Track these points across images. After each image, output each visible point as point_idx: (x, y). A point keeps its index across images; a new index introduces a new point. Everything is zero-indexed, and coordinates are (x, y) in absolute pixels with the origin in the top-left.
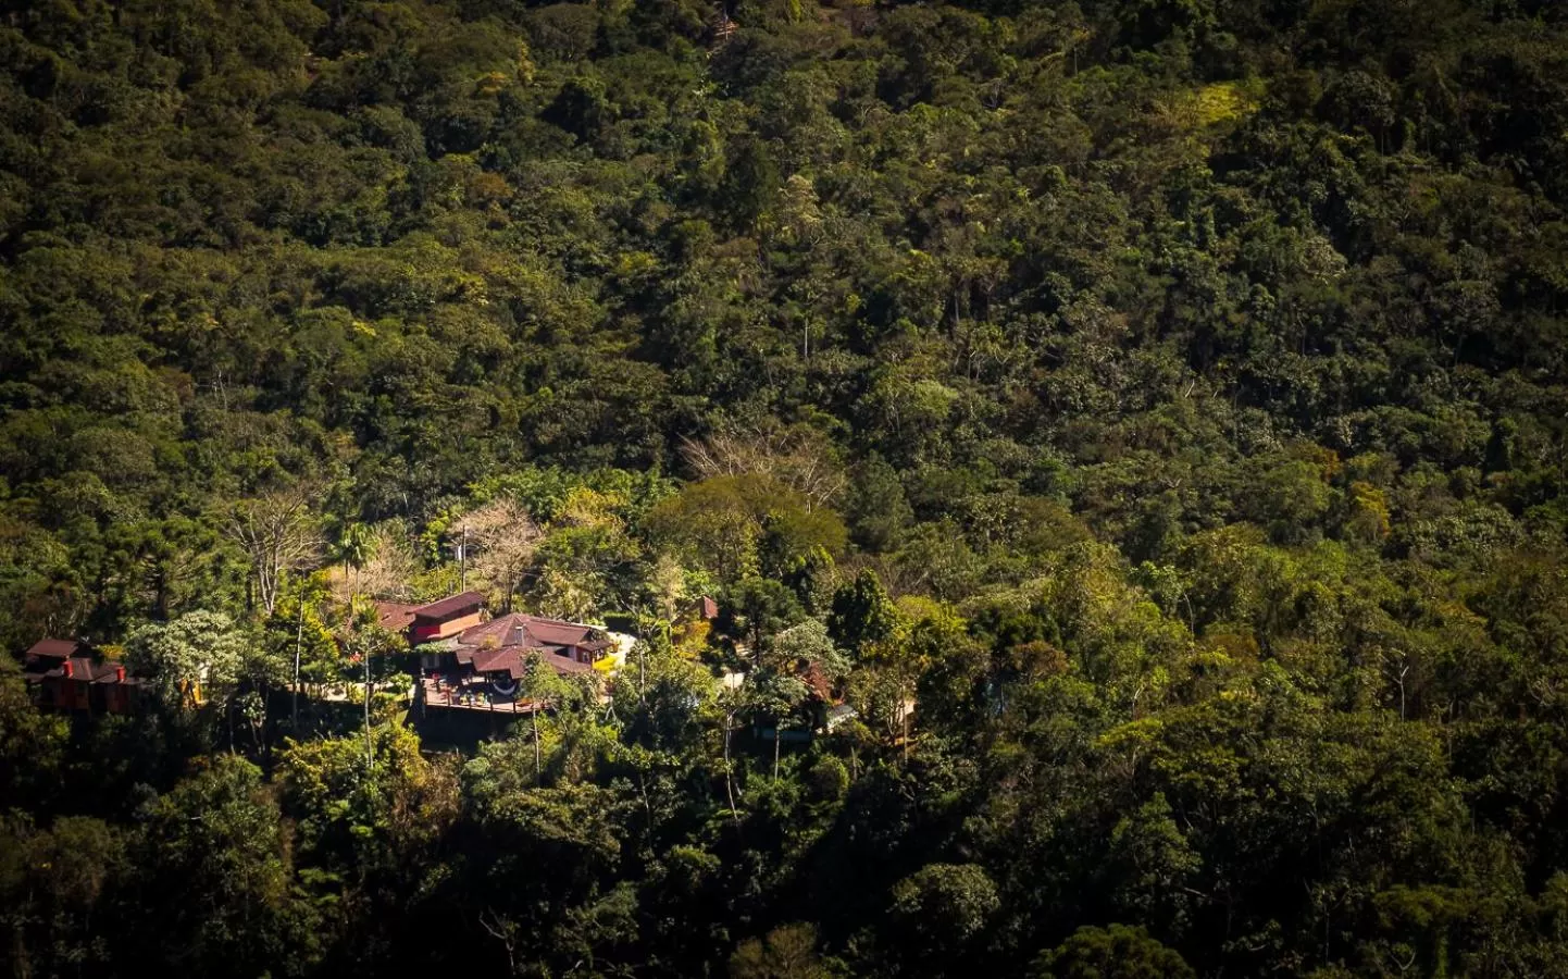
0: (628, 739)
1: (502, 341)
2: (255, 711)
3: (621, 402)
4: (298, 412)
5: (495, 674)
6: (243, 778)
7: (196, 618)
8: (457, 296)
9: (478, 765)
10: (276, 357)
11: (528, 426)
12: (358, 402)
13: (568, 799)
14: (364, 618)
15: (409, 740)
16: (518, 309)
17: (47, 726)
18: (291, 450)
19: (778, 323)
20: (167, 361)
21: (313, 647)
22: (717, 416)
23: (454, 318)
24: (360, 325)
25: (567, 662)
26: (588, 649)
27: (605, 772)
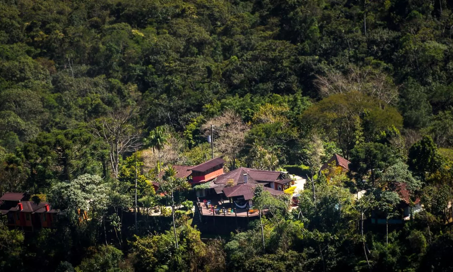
0: (310, 227)
1: (206, 35)
2: (116, 223)
3: (274, 61)
4: (109, 76)
5: (235, 198)
6: (114, 256)
7: (84, 178)
8: (182, 14)
9: (233, 244)
10: (96, 50)
11: (227, 76)
12: (138, 69)
13: (283, 259)
14: (168, 174)
15: (195, 233)
16: (213, 19)
17: (13, 236)
18: (107, 95)
19: (350, 17)
20: (41, 55)
21: (143, 189)
22: (323, 66)
23: (181, 25)
24: (135, 31)
25: (272, 190)
26: (281, 183)
27: (300, 244)
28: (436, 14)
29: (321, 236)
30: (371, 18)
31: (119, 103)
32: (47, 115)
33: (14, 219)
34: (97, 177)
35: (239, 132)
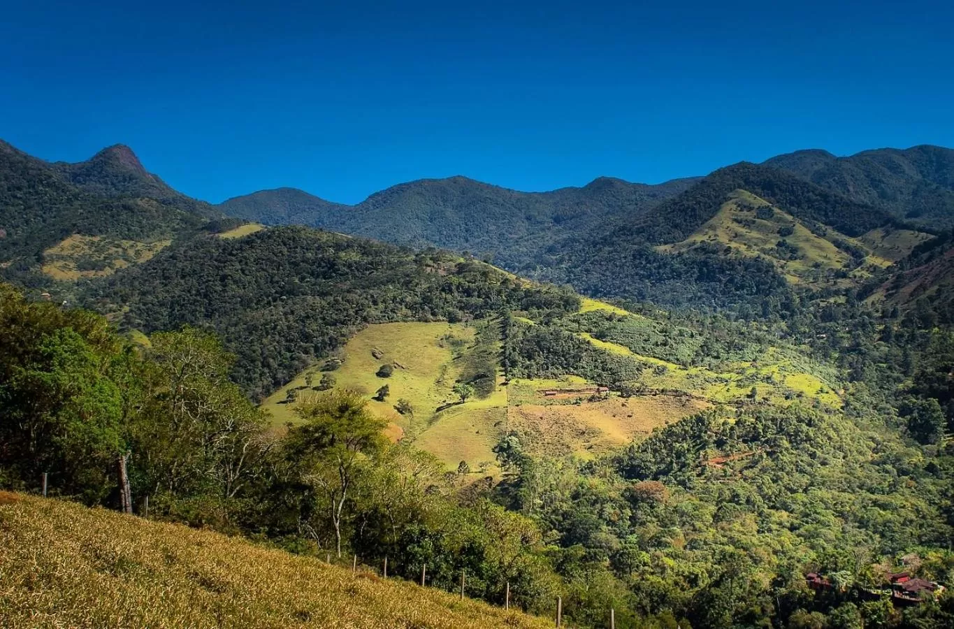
0: (942, 609)
1: (914, 518)
2: (856, 594)
3: (942, 534)
4: (867, 529)
5: (911, 591)
6: (853, 608)
7: (843, 572)
8: (904, 507)
9: (906, 612)
10: (863, 517)
11: (920, 537)
12: (881, 528)
13: (928, 622)
14: (881, 576)
15: (890, 604)
16: (918, 511)
17: (811, 592)
18: (865, 537)
20: (839, 516)
21: (869, 581)
23: (903, 512)
24: (881, 512)
25: (928, 591)
26: (934, 588)
27: (936, 616)
29: (946, 614)
31: (870, 541)
32: (837, 542)
33: (812, 585)
34: (849, 573)
35: (918, 563)
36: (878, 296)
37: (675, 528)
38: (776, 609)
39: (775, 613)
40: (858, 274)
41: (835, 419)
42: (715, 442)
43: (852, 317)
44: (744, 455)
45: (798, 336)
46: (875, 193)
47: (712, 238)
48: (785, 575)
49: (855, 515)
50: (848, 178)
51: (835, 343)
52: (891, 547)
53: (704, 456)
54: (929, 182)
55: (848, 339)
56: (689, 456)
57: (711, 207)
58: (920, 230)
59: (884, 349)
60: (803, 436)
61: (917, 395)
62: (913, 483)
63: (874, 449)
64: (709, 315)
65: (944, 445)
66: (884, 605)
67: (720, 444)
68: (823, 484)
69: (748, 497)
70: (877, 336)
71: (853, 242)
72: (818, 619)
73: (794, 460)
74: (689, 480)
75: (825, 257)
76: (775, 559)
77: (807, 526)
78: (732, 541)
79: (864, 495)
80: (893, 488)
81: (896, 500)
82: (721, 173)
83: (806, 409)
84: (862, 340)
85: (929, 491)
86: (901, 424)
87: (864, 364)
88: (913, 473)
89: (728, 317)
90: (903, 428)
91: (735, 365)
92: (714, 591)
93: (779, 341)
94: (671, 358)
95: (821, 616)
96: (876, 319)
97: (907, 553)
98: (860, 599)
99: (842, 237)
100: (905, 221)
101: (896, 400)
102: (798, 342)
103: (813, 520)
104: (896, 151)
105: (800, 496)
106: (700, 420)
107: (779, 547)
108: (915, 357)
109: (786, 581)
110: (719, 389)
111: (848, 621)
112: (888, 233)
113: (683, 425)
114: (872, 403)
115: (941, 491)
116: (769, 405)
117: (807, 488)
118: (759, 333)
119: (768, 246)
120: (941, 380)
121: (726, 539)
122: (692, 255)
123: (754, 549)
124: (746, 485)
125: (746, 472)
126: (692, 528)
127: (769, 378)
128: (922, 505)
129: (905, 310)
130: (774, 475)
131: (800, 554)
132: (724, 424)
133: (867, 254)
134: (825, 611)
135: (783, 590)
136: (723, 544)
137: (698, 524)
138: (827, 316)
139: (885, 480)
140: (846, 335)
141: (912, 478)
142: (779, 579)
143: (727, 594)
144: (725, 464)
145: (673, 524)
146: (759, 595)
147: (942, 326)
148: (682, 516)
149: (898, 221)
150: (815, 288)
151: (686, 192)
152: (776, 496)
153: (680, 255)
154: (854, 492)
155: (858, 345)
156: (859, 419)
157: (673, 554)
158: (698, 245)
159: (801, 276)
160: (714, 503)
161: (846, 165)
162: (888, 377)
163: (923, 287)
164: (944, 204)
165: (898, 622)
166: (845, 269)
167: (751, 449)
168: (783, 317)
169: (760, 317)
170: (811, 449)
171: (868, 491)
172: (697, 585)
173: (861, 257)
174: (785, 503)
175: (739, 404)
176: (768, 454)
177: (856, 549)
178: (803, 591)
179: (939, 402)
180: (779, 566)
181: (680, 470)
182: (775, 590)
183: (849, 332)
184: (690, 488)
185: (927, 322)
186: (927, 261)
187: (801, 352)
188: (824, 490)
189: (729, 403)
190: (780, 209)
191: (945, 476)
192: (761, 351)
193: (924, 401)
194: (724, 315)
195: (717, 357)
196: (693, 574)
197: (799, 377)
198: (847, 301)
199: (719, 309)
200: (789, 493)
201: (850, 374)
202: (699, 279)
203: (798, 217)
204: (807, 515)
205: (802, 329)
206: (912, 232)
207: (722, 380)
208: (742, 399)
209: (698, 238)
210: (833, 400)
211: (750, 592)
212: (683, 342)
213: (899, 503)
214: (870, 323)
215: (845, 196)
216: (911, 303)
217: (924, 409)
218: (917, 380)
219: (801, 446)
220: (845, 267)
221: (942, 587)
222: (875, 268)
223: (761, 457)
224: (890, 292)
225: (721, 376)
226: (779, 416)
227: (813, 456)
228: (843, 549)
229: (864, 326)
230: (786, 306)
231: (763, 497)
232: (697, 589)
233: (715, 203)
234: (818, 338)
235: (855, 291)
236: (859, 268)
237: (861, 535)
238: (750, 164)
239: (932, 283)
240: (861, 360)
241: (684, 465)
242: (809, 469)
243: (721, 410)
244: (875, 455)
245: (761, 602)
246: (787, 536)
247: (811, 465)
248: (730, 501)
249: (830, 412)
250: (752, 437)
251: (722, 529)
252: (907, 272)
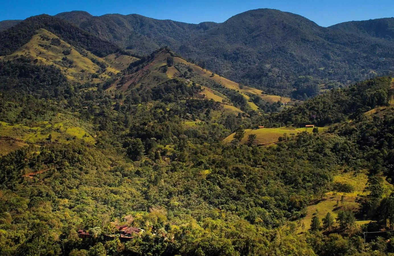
0: (143, 241)
1: (130, 197)
2: (102, 238)
3: (143, 204)
4: (108, 205)
5: (129, 234)
6: (101, 245)
7: (96, 227)
8: (125, 192)
9: (126, 244)
10: (106, 199)
11: (133, 206)
12: (114, 204)
13: (136, 248)
14: (114, 228)
15: (119, 241)
16: (132, 194)
17: (80, 239)
18: (107, 209)
19: (160, 195)
20: (94, 199)
21: (109, 231)
22: (153, 206)
23: (125, 195)
24: (115, 196)
25: (136, 233)
26: (139, 231)
27: (140, 245)
28: (178, 196)
29: (144, 243)
30: (164, 196)
31: (109, 211)
32: (93, 213)
33: (81, 236)
34: (99, 228)
35: (132, 219)
36: (113, 88)
37: (6, 213)
38: (62, 251)
39: (61, 253)
40: (103, 76)
41: (92, 150)
42: (29, 164)
43: (101, 98)
44: (45, 171)
45: (74, 107)
46: (111, 36)
47: (27, 54)
48: (67, 232)
49: (102, 198)
50: (98, 27)
51: (92, 111)
52: (119, 213)
53: (23, 172)
54: (137, 32)
55: (99, 109)
56: (14, 172)
57: (26, 37)
58: (133, 56)
59: (116, 114)
60: (76, 159)
61: (131, 137)
62: (129, 180)
63: (111, 164)
64: (25, 96)
65: (144, 161)
66: (116, 242)
67: (32, 165)
68: (86, 183)
69: (47, 193)
70: (113, 108)
71: (101, 60)
72: (84, 253)
73: (72, 172)
74: (14, 185)
75: (87, 67)
76: (62, 225)
77: (78, 206)
78: (39, 217)
79: (106, 188)
80: (120, 183)
81: (122, 189)
82: (32, 19)
83: (78, 145)
84: (106, 110)
85: (137, 184)
86: (124, 151)
87: (106, 122)
88: (129, 175)
89: (36, 97)
90: (125, 153)
91: (40, 123)
92: (29, 245)
93: (64, 110)
94: (4, 119)
95: (85, 251)
96: (112, 99)
97: (127, 215)
98: (104, 240)
99: (96, 57)
100: (126, 51)
101: (122, 140)
102: (73, 111)
103: (81, 202)
104: (122, 16)
105: (75, 191)
106: (20, 153)
107: (64, 218)
108: (130, 118)
109: (67, 235)
110: (31, 136)
111: (99, 252)
112: (117, 56)
113: (11, 156)
114: (110, 141)
115: (142, 183)
116: (58, 144)
117: (78, 186)
118: (53, 106)
119: (58, 60)
120: (143, 129)
121: (35, 216)
122: (16, 62)
123: (51, 220)
124: (46, 186)
125: (46, 180)
126: (16, 212)
127: (58, 129)
128: (134, 191)
129: (125, 95)
130: (61, 180)
131: (75, 220)
132: (34, 154)
133: (108, 66)
134: (87, 248)
135: (66, 240)
136: (34, 219)
137: (20, 210)
138: (88, 97)
139: (116, 180)
140: (97, 107)
141: (129, 178)
142: (64, 235)
143: (36, 246)
144: (35, 176)
145: (6, 210)
146: (53, 244)
147: (143, 103)
148: (10, 206)
149: (122, 50)
150: (82, 83)
151: (12, 28)
152: (62, 191)
153: (9, 62)
154: (101, 186)
155: (104, 112)
156: (104, 150)
157: (6, 227)
158: (19, 57)
159: (74, 76)
160: (29, 197)
161: (98, 21)
162: (118, 128)
163: (134, 84)
164: (144, 44)
165: (122, 250)
166: (97, 74)
167: (49, 167)
168: (66, 97)
169: (53, 97)
170: (80, 166)
171: (108, 185)
172: (19, 243)
173: (105, 67)
174: (67, 194)
175: (42, 143)
176: (58, 169)
177: (103, 215)
178: (76, 240)
179: (141, 140)
180: (64, 228)
181: (9, 181)
182: (62, 240)
183: (99, 106)
184: (15, 190)
185: (136, 101)
186: (137, 71)
187: (75, 116)
188: (87, 187)
189: (37, 143)
190: (64, 40)
191: (144, 176)
192: (54, 115)
193: (135, 140)
194: (34, 96)
195: (30, 119)
196: (17, 237)
197: (75, 129)
198: (98, 90)
199: (31, 93)
200: (69, 189)
201: (99, 127)
202: (20, 76)
203: (73, 45)
204: (78, 200)
205: (75, 104)
206: (129, 56)
207: (33, 131)
208: (44, 141)
209: (19, 54)
210: (91, 140)
211: (48, 243)
212: (11, 110)
213: (123, 190)
214: (109, 101)
215: (97, 36)
216: (128, 92)
217: (135, 144)
218: (131, 129)
219: (75, 165)
220: (97, 72)
221: (143, 230)
222: (111, 74)
223: (54, 171)
224: (119, 86)
225: (32, 128)
226: (64, 149)
227: (81, 169)
228: (96, 216)
229: (106, 102)
230: (67, 92)
231: (55, 192)
232: (19, 245)
233: (28, 35)
234: (84, 109)
235: (102, 85)
236: (104, 73)
237: (105, 208)
238: (48, 15)
239: (138, 82)
240: (105, 120)
241: (12, 178)
242: (79, 176)
243: (32, 147)
244: (112, 167)
245: (54, 248)
246: (68, 212)
247: (80, 174)
248: (37, 196)
249: (90, 147)
250: (49, 161)
251: (33, 211)
252: (127, 76)
